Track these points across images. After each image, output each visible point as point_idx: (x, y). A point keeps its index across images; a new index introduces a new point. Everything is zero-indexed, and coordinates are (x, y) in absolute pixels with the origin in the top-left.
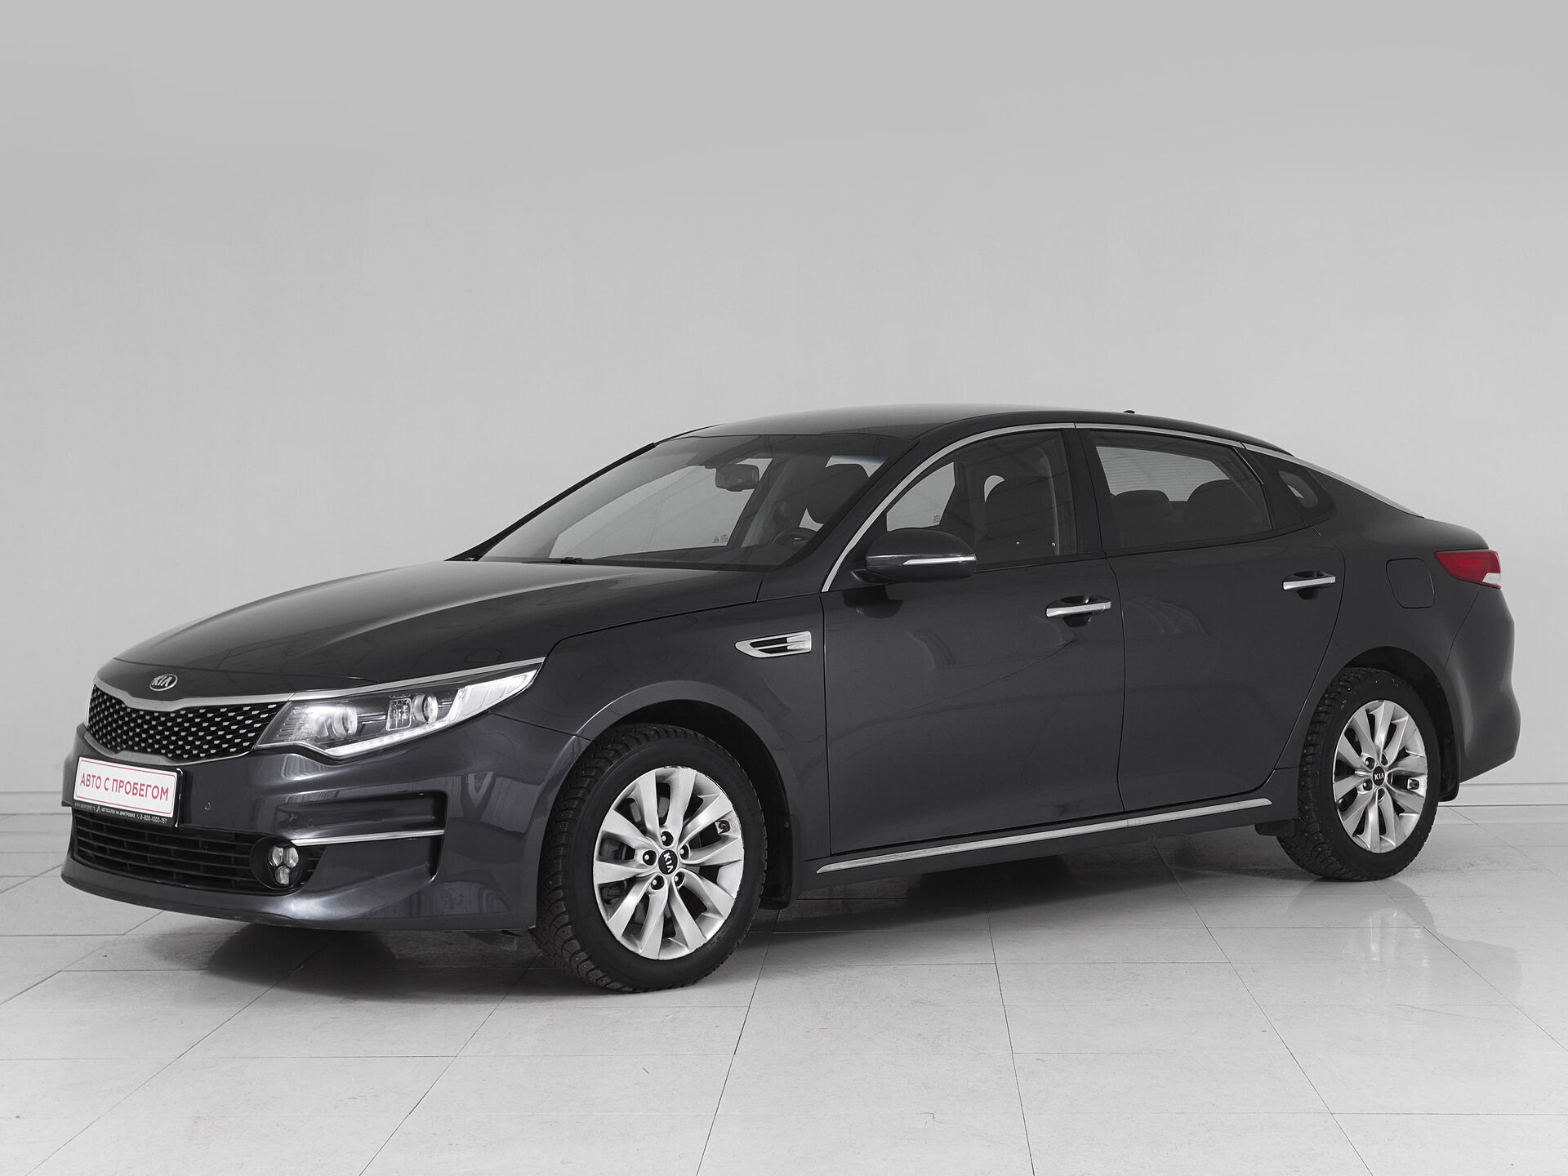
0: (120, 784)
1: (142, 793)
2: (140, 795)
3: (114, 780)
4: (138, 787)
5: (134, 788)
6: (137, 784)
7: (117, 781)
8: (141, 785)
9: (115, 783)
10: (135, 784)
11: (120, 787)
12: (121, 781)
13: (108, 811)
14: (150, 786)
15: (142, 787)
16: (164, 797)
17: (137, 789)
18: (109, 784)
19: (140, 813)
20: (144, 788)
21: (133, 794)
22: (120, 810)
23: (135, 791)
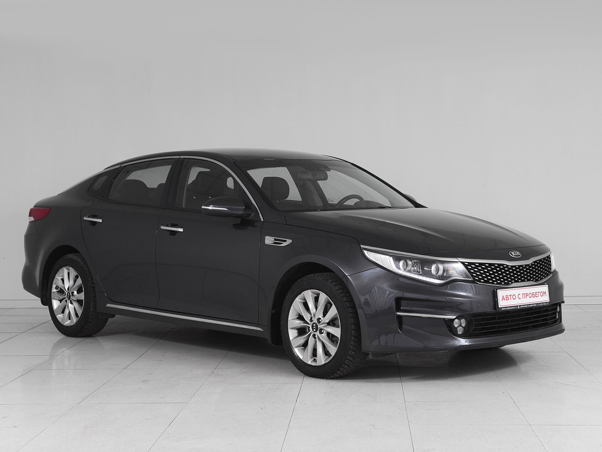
0: (526, 295)
1: (536, 296)
2: (536, 297)
3: (523, 294)
4: (535, 294)
5: (533, 295)
6: (534, 293)
7: (524, 294)
8: (536, 293)
9: (524, 295)
10: (533, 293)
11: (526, 296)
12: (526, 294)
13: (523, 306)
14: (539, 292)
15: (536, 294)
16: (545, 295)
17: (534, 295)
18: (521, 296)
19: (538, 303)
20: (537, 293)
21: (533, 297)
22: (529, 305)
23: (534, 296)
